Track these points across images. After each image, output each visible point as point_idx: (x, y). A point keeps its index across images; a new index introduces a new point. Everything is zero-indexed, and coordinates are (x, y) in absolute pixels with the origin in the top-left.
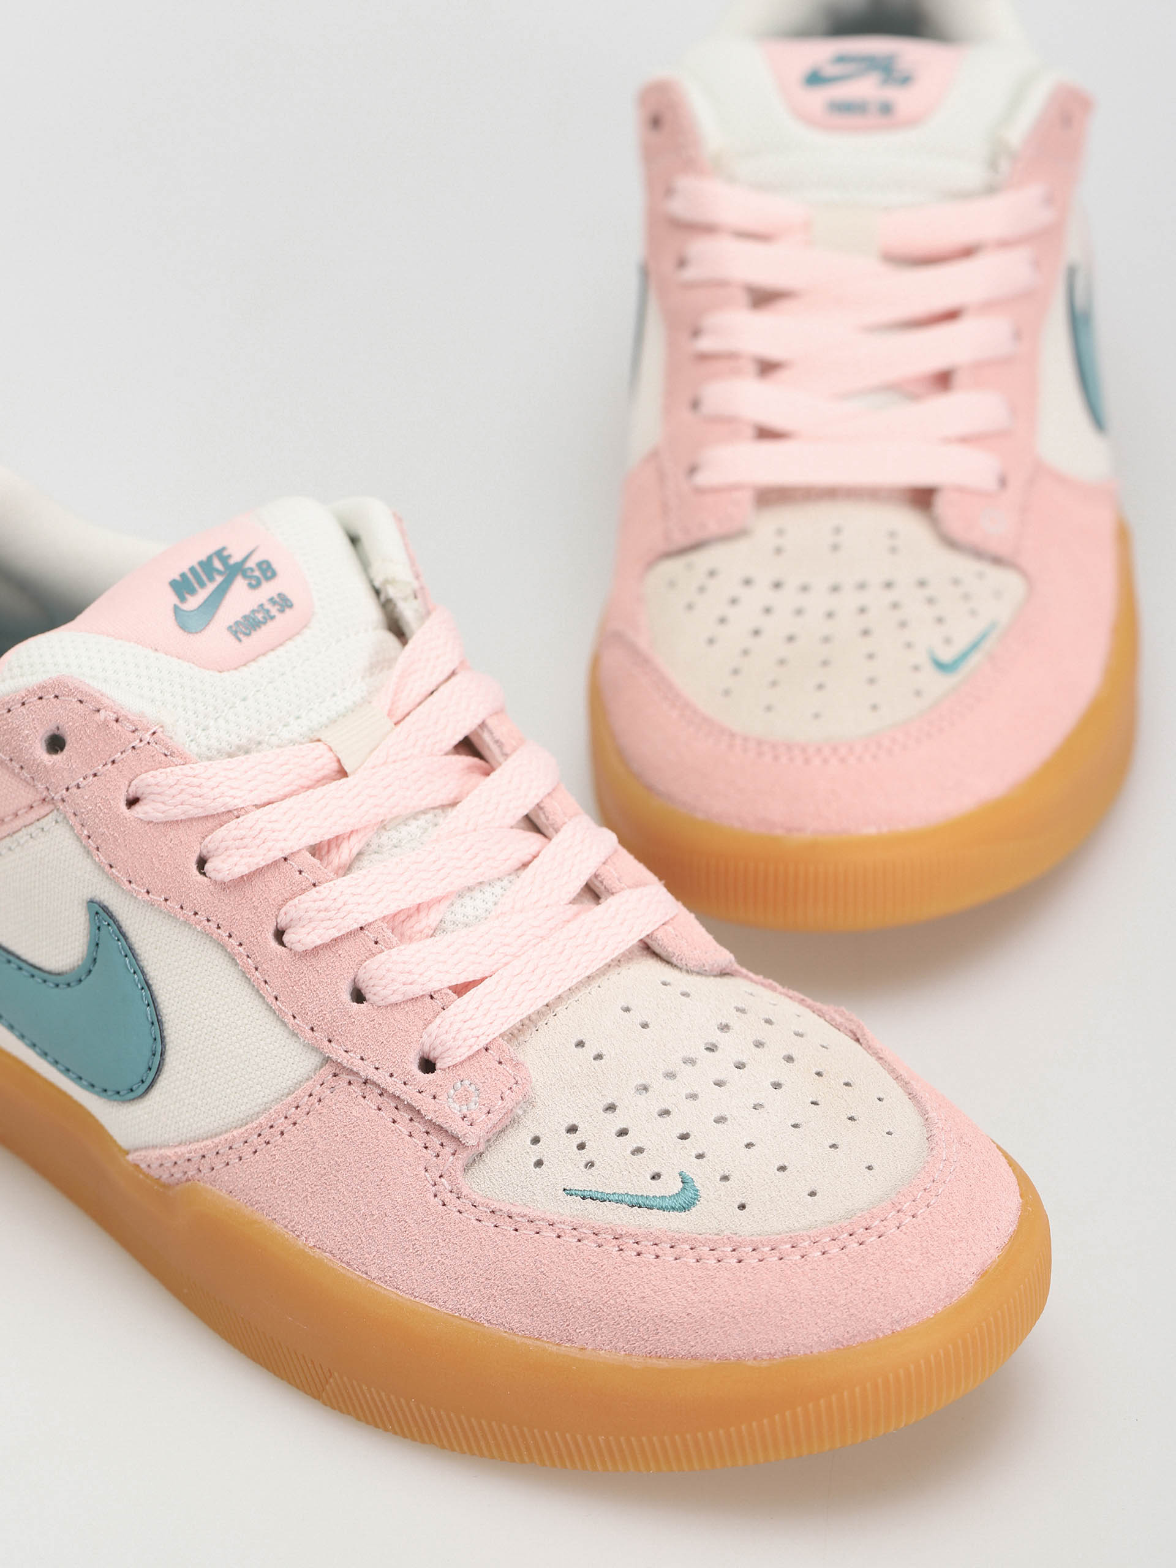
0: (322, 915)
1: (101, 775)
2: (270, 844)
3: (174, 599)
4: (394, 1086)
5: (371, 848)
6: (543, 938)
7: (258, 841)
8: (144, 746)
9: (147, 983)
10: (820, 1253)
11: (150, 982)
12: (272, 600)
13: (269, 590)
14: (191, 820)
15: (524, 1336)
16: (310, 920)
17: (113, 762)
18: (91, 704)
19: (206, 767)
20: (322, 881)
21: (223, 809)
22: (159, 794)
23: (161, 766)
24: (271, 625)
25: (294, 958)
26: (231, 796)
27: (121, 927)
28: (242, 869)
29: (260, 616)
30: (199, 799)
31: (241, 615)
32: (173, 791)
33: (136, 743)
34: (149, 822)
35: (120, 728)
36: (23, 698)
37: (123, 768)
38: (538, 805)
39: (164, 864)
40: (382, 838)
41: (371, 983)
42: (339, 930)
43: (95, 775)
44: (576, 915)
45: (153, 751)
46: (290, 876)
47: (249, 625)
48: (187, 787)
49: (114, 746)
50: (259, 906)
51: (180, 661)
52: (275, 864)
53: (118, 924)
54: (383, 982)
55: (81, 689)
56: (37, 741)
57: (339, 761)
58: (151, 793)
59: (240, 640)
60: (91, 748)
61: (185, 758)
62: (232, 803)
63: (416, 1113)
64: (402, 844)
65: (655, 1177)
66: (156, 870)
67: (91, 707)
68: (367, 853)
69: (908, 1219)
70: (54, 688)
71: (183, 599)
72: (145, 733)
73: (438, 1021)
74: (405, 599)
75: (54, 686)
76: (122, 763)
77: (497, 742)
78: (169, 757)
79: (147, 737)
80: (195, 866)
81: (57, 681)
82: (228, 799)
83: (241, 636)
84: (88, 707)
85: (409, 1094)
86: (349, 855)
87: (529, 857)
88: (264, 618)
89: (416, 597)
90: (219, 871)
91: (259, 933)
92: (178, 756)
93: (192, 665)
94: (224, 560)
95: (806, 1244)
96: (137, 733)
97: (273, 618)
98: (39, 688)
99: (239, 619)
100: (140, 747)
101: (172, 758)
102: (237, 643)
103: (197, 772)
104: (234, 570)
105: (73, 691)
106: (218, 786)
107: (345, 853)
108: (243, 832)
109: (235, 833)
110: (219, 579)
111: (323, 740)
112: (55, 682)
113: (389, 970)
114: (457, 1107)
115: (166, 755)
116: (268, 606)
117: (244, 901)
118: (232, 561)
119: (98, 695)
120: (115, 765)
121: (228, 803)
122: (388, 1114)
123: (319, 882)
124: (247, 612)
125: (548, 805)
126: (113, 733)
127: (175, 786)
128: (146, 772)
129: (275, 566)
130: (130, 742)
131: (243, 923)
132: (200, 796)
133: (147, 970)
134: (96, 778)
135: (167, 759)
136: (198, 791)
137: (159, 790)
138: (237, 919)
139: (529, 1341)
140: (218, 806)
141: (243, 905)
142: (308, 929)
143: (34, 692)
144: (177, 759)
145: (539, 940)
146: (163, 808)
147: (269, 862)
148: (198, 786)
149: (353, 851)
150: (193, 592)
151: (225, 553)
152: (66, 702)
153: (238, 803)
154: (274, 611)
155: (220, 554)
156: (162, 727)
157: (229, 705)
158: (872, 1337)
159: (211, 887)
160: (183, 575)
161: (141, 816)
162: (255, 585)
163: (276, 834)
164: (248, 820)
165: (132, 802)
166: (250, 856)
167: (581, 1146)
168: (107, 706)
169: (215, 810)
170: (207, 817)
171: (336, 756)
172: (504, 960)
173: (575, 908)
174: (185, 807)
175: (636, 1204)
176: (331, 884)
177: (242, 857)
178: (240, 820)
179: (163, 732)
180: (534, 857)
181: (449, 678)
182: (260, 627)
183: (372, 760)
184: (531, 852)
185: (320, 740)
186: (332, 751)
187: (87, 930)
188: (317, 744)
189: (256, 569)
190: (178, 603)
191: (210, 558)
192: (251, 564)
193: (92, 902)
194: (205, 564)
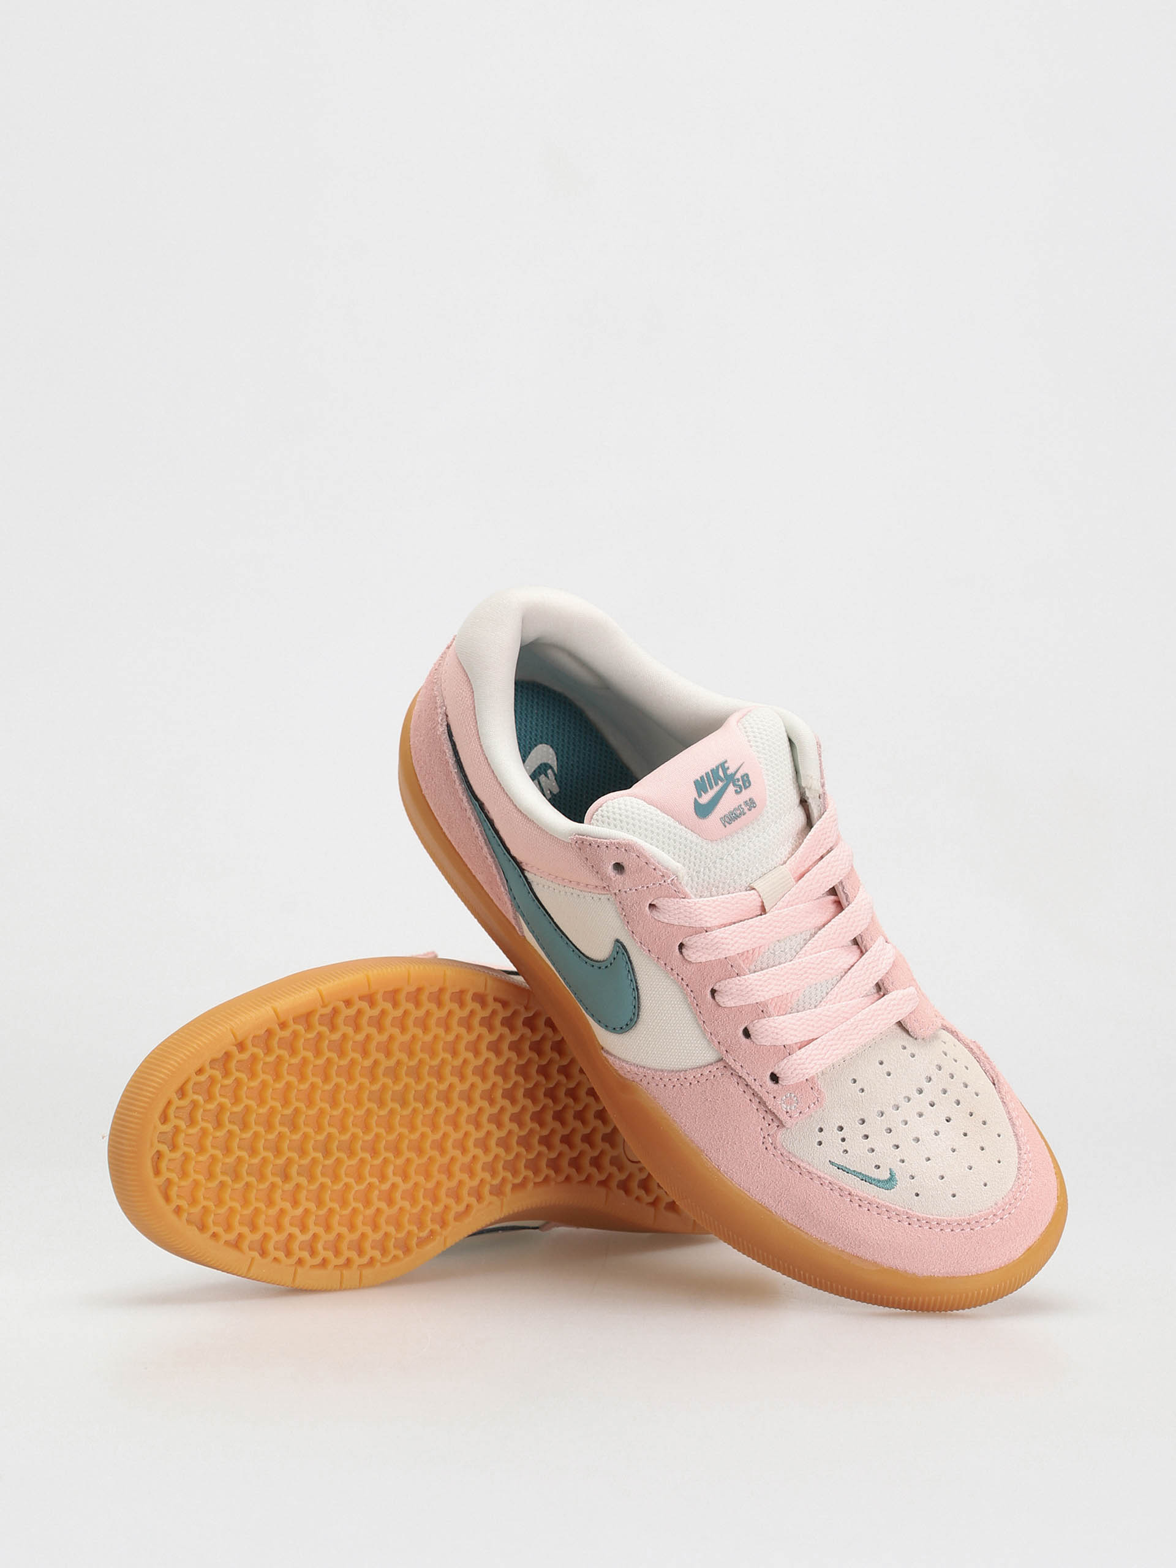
0: (738, 993)
1: (639, 891)
2: (720, 951)
3: (695, 795)
4: (756, 1087)
5: (769, 952)
6: (847, 1019)
7: (713, 948)
8: (666, 885)
9: (637, 988)
10: (950, 1230)
11: (639, 988)
12: (746, 802)
13: (746, 795)
14: (682, 927)
15: (792, 1225)
16: (731, 993)
17: (648, 887)
18: (642, 858)
19: (695, 902)
21: (700, 927)
22: (667, 910)
23: (672, 896)
24: (743, 818)
25: (718, 1007)
26: (705, 921)
27: (630, 958)
28: (702, 960)
29: (738, 812)
31: (728, 810)
32: (676, 912)
33: (662, 883)
34: (658, 921)
35: (655, 873)
37: (652, 892)
39: (662, 942)
40: (776, 946)
41: (756, 1033)
42: (745, 1003)
44: (867, 1005)
45: (670, 889)
46: (726, 967)
47: (731, 818)
48: (684, 911)
49: (650, 880)
50: (706, 977)
51: (692, 833)
52: (720, 961)
53: (629, 956)
54: (762, 1035)
55: (639, 851)
56: (610, 867)
57: (763, 903)
58: (663, 909)
59: (725, 827)
60: (637, 878)
61: (685, 895)
62: (705, 924)
63: (761, 1102)
65: (878, 1167)
66: (656, 943)
69: (999, 1220)
71: (700, 796)
72: (667, 879)
73: (785, 1061)
75: (625, 845)
76: (651, 889)
77: (845, 893)
79: (669, 881)
80: (677, 948)
82: (703, 922)
83: (726, 824)
84: (641, 861)
85: (762, 1092)
87: (850, 966)
88: (740, 813)
90: (690, 958)
91: (702, 988)
93: (698, 836)
94: (725, 770)
95: (944, 1224)
96: (664, 878)
97: (744, 814)
99: (727, 812)
100: (664, 886)
101: (678, 894)
103: (690, 905)
104: (730, 779)
105: (634, 851)
107: (756, 955)
108: (707, 942)
109: (702, 940)
110: (721, 784)
111: (756, 889)
113: (766, 1030)
114: (785, 1107)
115: (676, 892)
116: (743, 806)
117: (699, 972)
118: (729, 772)
120: (648, 889)
121: (703, 924)
122: (748, 1097)
123: (741, 975)
124: (731, 809)
126: (651, 875)
127: (677, 910)
128: (664, 896)
130: (659, 882)
131: (696, 983)
132: (689, 918)
133: (639, 982)
134: (636, 890)
135: (676, 894)
136: (689, 915)
138: (693, 980)
139: (794, 1229)
140: (697, 924)
141: (698, 974)
142: (729, 996)
144: (681, 895)
145: (845, 1019)
146: (668, 916)
147: (717, 959)
148: (689, 913)
150: (706, 792)
151: (726, 765)
153: (708, 924)
154: (745, 809)
155: (723, 765)
156: (676, 877)
157: (712, 862)
158: (966, 1275)
159: (683, 961)
160: (702, 778)
161: (654, 917)
162: (739, 791)
163: (724, 946)
164: (712, 934)
165: (652, 906)
166: (707, 955)
167: (843, 1140)
168: (651, 862)
169: (696, 926)
170: (690, 927)
171: (762, 899)
172: (826, 1030)
173: (867, 1000)
174: (680, 920)
175: (865, 1178)
176: (746, 977)
177: (704, 953)
178: (707, 933)
179: (677, 879)
180: (853, 966)
181: (828, 852)
182: (737, 819)
183: (780, 904)
184: (851, 963)
185: (754, 889)
186: (760, 896)
187: (611, 948)
188: (753, 891)
189: (740, 780)
190: (697, 798)
191: (717, 768)
192: (738, 776)
193: (617, 941)
194: (714, 771)
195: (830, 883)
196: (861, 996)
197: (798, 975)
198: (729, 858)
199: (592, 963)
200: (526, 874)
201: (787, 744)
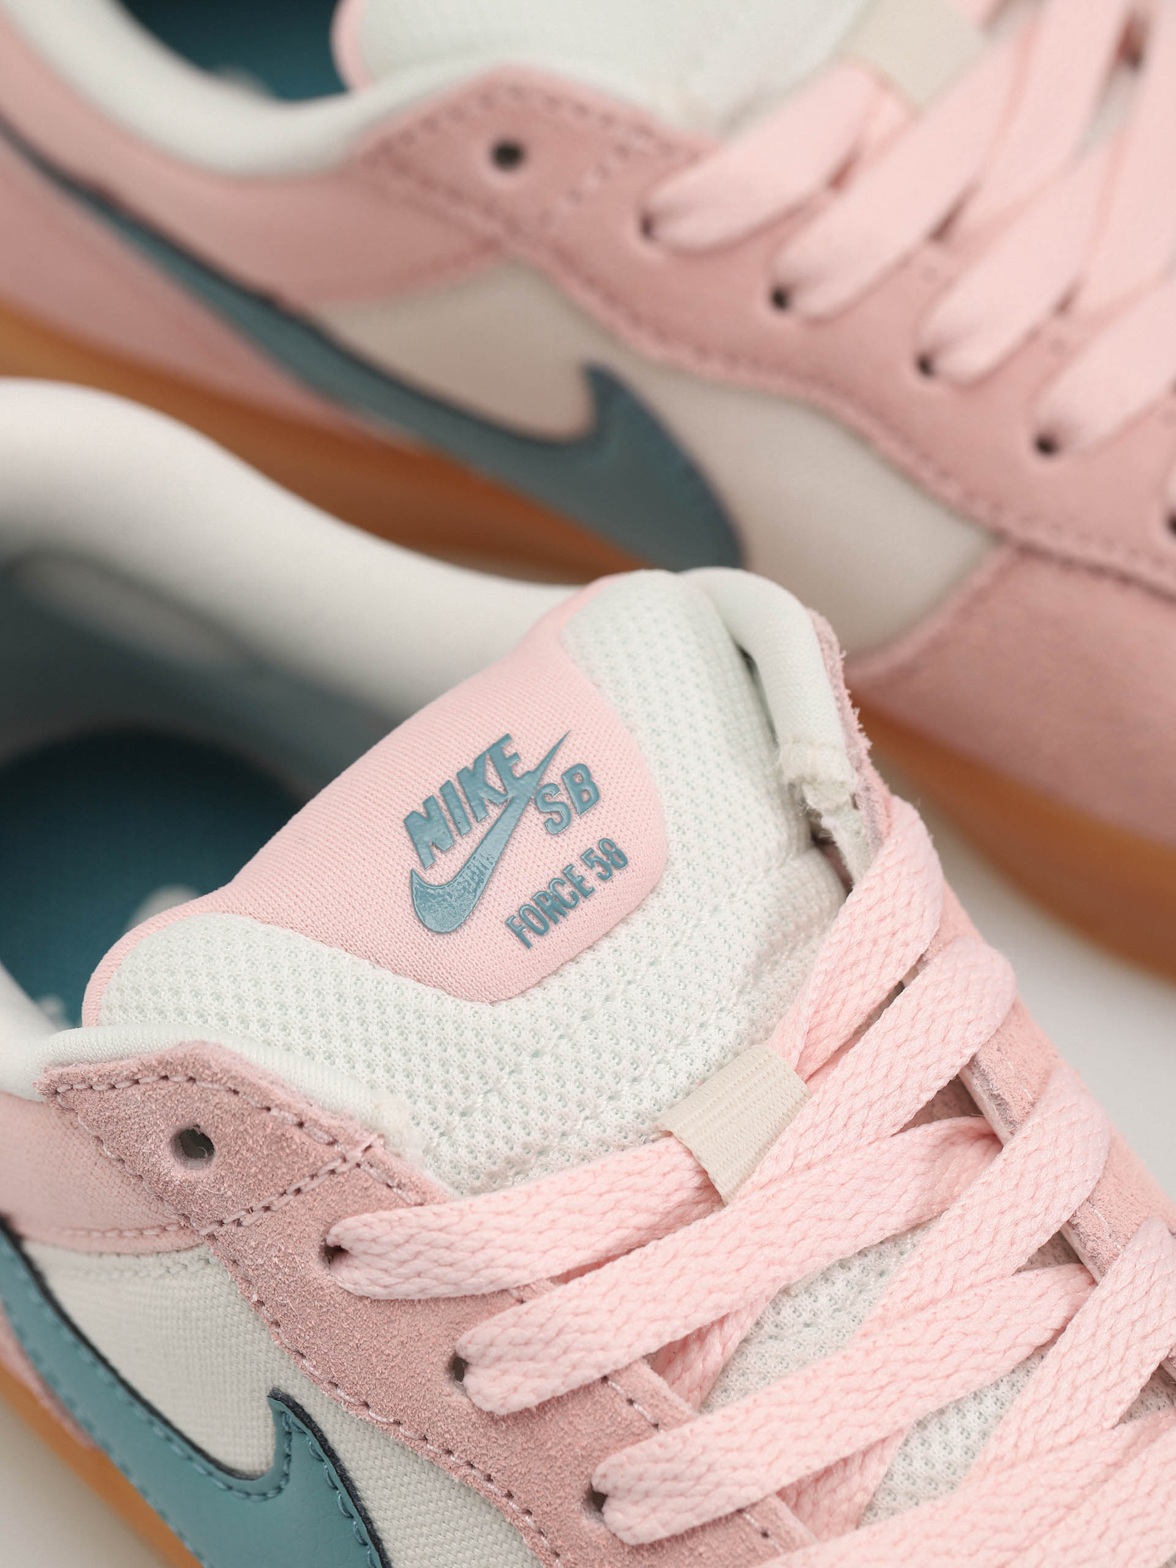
0: (668, 1486)
1: (276, 1211)
2: (575, 1357)
3: (409, 859)
5: (762, 1332)
6: (1069, 1508)
7: (553, 1351)
8: (350, 1170)
12: (587, 857)
13: (584, 832)
14: (436, 1300)
16: (647, 1494)
17: (298, 1191)
18: (253, 1097)
19: (461, 1211)
20: (669, 1422)
21: (492, 1288)
22: (378, 1255)
23: (380, 1205)
24: (586, 907)
25: (622, 1551)
26: (506, 1266)
27: (326, 1440)
28: (527, 1399)
29: (565, 891)
30: (449, 1269)
31: (532, 891)
32: (403, 1253)
33: (337, 1164)
34: (361, 1298)
35: (305, 1139)
36: (135, 1074)
37: (315, 1203)
38: (1068, 1222)
39: (393, 1367)
40: (783, 1313)
42: (698, 1516)
43: (267, 1209)
44: (1130, 1450)
45: (367, 1180)
46: (613, 1410)
47: (545, 911)
48: (428, 1247)
49: (296, 1167)
50: (558, 1456)
51: (417, 984)
52: (586, 1389)
53: (322, 1435)
55: (233, 1073)
56: (162, 1146)
57: (704, 1172)
58: (365, 1253)
59: (528, 945)
60: (257, 1167)
61: (424, 1193)
62: (510, 1278)
64: (820, 1320)
66: (377, 1374)
67: (253, 1103)
68: (755, 1341)
70: (187, 1067)
71: (426, 860)
72: (351, 1149)
74: (837, 810)
75: (186, 1064)
76: (311, 1195)
77: (994, 1098)
78: (395, 1190)
79: (357, 1154)
80: (445, 1374)
81: (191, 1055)
82: (501, 1272)
83: (530, 936)
84: (248, 1103)
86: (722, 1354)
87: (1047, 1335)
88: (574, 896)
89: (855, 806)
91: (559, 1501)
92: (411, 1190)
93: (440, 992)
94: (505, 765)
96: (337, 1148)
97: (587, 893)
98: (160, 1063)
99: (527, 900)
100: (344, 1173)
101: (400, 1192)
102: (523, 947)
103: (444, 1222)
104: (526, 790)
105: (219, 1076)
106: (483, 1248)
107: (715, 1352)
108: (528, 1334)
109: (513, 1332)
110: (494, 811)
111: (676, 1134)
112: (188, 1057)
115: (389, 1186)
116: (580, 870)
117: (531, 1445)
118: (520, 769)
119: (264, 1084)
120: (301, 1197)
121: (500, 1278)
123: (665, 1424)
124: (542, 886)
125: (1086, 1226)
126: (294, 1147)
127: (407, 1245)
128: (356, 1212)
129: (598, 778)
130: (325, 1164)
131: (532, 1480)
132: (451, 1265)
133: (375, 1516)
134: (269, 1213)
135: (392, 1195)
136: (447, 1256)
137: (377, 1249)
138: (520, 1473)
140: (479, 1283)
141: (530, 1451)
142: (643, 1508)
143: (151, 1069)
144: (410, 1194)
145: (1061, 1512)
146: (388, 1280)
147: (575, 1387)
148: (447, 1248)
149: (730, 1344)
150: (446, 844)
151: (509, 751)
152: (208, 1091)
153: (522, 1276)
154: (591, 878)
155: (497, 752)
156: (381, 1136)
157: (507, 1070)
159: (474, 1417)
160: (428, 802)
161: (349, 1287)
162: (557, 826)
163: (587, 1334)
164: (538, 1308)
165: (334, 1253)
166: (540, 1376)
168: (281, 1104)
169: (478, 1289)
170: (464, 1298)
171: (699, 1163)
173: (1128, 1430)
174: (424, 1282)
176: (685, 1429)
177: (525, 1375)
178: (525, 1307)
179: (384, 1146)
180: (1062, 1330)
181: (914, 972)
182: (564, 915)
183: (768, 1169)
184: (1056, 1323)
185: (669, 1134)
186: (690, 1153)
187: (271, 1430)
188: (665, 1142)
189: (561, 788)
190: (418, 869)
191: (479, 761)
192: (553, 775)
193: (278, 1397)
194: (471, 775)
195: (932, 1072)
196: (1108, 1425)
197: (866, 1392)
198: (564, 1046)
199: (247, 1485)
200: (32, 1249)
201: (737, 661)
